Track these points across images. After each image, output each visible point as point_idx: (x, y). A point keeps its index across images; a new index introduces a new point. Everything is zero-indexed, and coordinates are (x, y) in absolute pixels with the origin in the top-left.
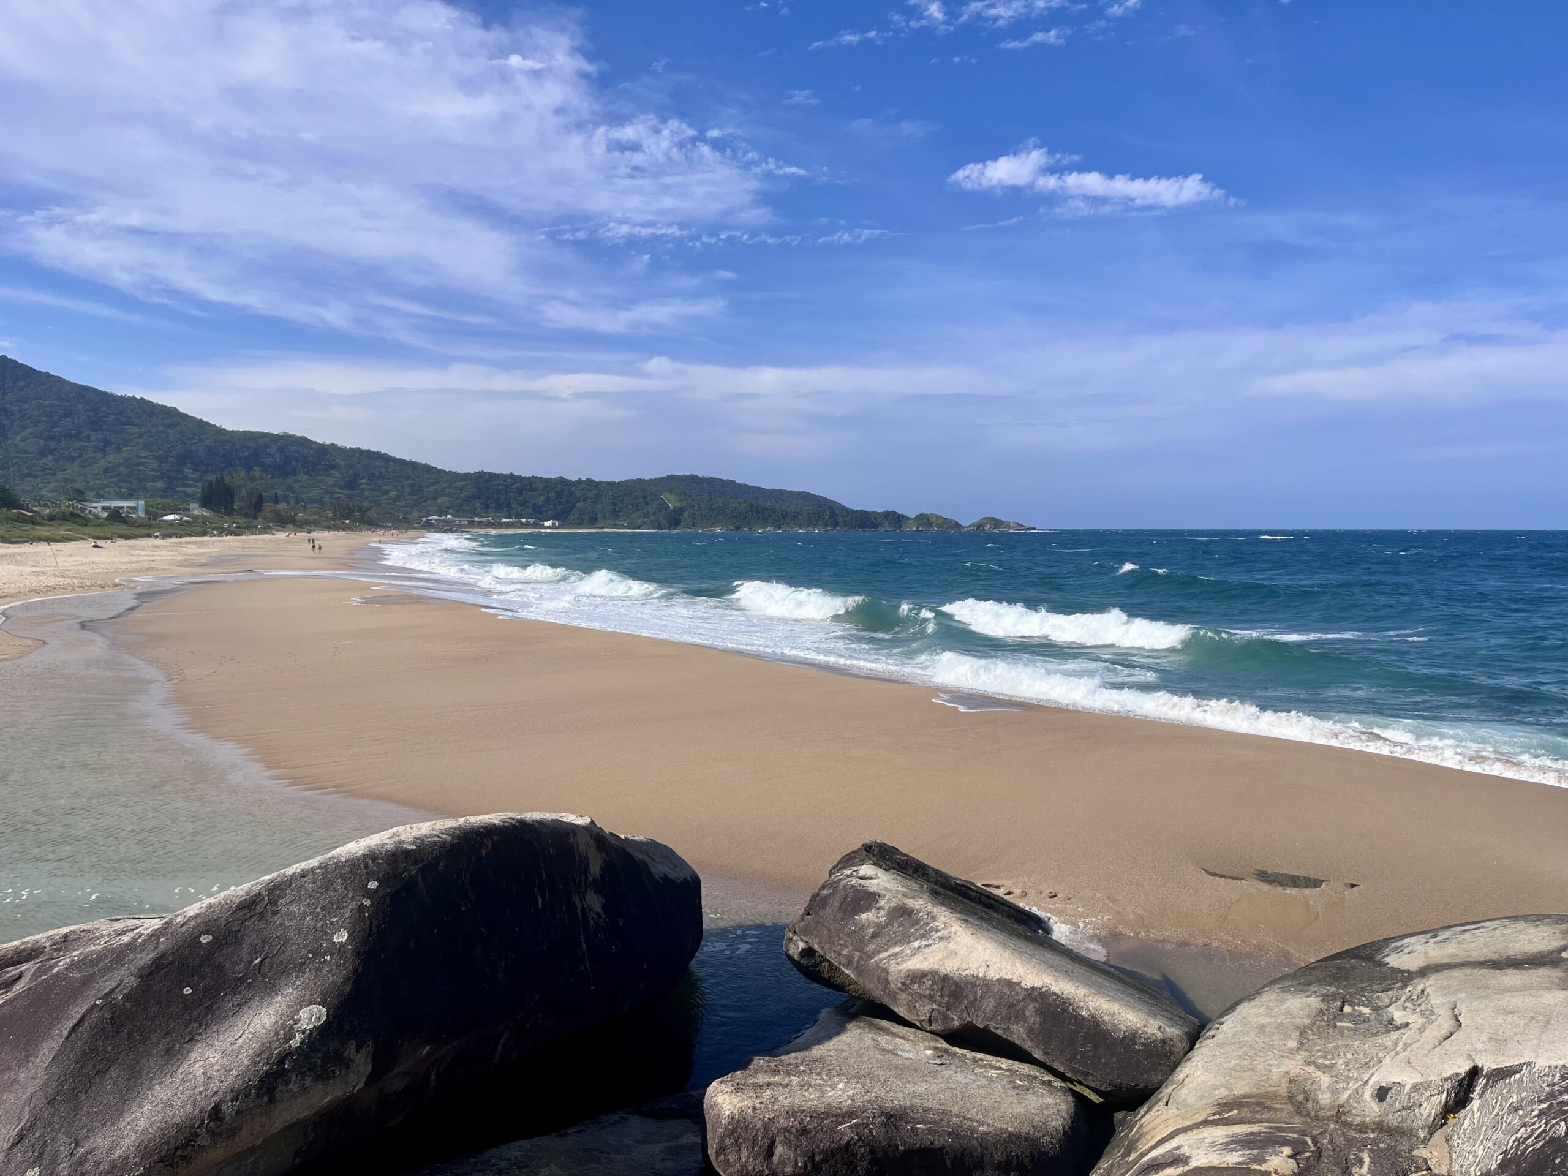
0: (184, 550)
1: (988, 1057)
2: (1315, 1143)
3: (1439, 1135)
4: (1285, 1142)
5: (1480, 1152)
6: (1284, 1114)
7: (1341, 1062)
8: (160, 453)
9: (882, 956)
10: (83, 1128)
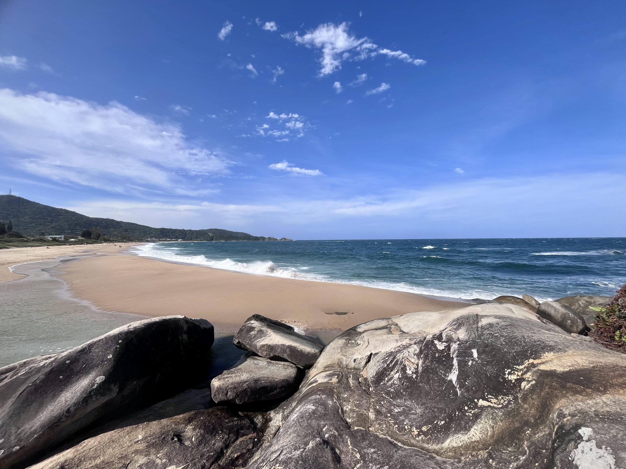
0: (76, 248)
1: (279, 362)
2: (342, 374)
3: (365, 369)
4: (336, 375)
5: (372, 372)
6: (337, 368)
7: (348, 354)
8: (69, 223)
9: (255, 342)
10: (21, 423)
